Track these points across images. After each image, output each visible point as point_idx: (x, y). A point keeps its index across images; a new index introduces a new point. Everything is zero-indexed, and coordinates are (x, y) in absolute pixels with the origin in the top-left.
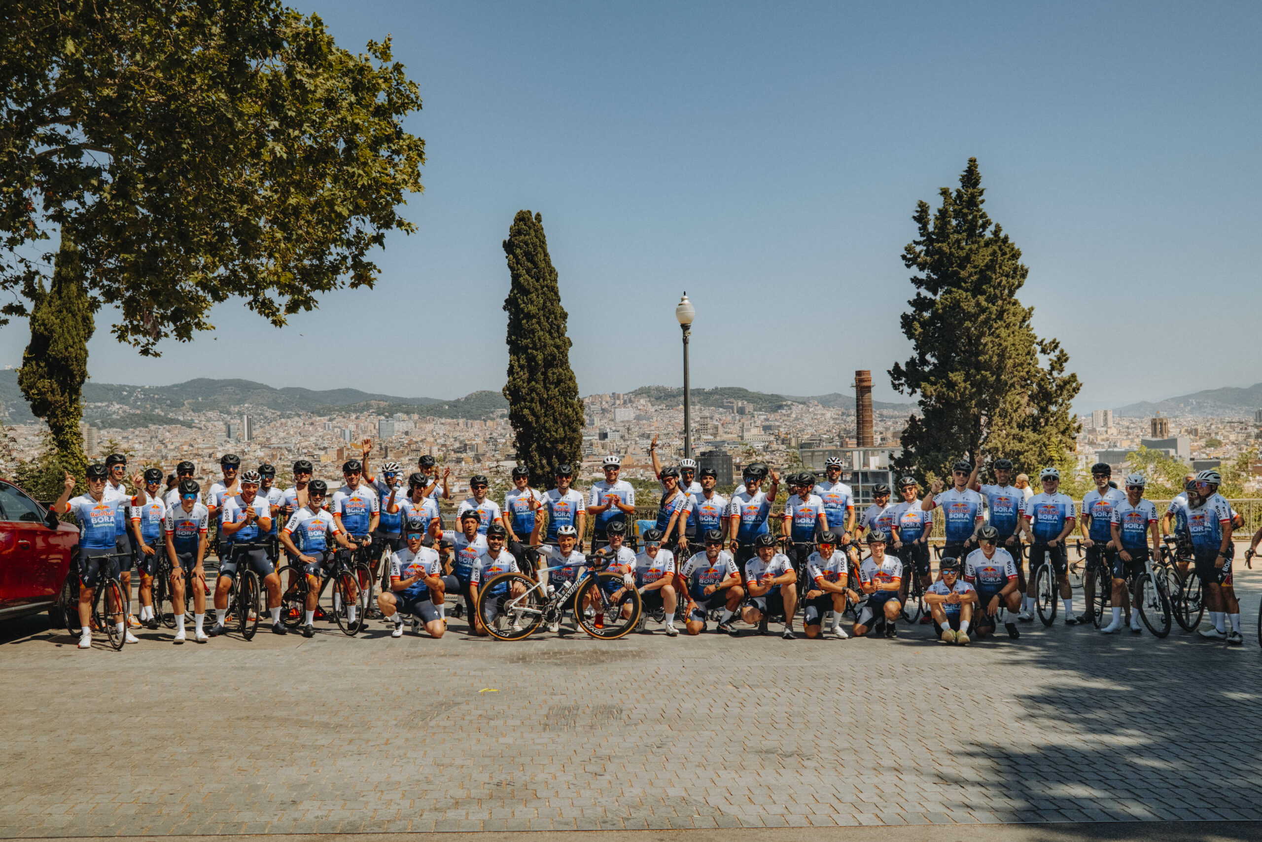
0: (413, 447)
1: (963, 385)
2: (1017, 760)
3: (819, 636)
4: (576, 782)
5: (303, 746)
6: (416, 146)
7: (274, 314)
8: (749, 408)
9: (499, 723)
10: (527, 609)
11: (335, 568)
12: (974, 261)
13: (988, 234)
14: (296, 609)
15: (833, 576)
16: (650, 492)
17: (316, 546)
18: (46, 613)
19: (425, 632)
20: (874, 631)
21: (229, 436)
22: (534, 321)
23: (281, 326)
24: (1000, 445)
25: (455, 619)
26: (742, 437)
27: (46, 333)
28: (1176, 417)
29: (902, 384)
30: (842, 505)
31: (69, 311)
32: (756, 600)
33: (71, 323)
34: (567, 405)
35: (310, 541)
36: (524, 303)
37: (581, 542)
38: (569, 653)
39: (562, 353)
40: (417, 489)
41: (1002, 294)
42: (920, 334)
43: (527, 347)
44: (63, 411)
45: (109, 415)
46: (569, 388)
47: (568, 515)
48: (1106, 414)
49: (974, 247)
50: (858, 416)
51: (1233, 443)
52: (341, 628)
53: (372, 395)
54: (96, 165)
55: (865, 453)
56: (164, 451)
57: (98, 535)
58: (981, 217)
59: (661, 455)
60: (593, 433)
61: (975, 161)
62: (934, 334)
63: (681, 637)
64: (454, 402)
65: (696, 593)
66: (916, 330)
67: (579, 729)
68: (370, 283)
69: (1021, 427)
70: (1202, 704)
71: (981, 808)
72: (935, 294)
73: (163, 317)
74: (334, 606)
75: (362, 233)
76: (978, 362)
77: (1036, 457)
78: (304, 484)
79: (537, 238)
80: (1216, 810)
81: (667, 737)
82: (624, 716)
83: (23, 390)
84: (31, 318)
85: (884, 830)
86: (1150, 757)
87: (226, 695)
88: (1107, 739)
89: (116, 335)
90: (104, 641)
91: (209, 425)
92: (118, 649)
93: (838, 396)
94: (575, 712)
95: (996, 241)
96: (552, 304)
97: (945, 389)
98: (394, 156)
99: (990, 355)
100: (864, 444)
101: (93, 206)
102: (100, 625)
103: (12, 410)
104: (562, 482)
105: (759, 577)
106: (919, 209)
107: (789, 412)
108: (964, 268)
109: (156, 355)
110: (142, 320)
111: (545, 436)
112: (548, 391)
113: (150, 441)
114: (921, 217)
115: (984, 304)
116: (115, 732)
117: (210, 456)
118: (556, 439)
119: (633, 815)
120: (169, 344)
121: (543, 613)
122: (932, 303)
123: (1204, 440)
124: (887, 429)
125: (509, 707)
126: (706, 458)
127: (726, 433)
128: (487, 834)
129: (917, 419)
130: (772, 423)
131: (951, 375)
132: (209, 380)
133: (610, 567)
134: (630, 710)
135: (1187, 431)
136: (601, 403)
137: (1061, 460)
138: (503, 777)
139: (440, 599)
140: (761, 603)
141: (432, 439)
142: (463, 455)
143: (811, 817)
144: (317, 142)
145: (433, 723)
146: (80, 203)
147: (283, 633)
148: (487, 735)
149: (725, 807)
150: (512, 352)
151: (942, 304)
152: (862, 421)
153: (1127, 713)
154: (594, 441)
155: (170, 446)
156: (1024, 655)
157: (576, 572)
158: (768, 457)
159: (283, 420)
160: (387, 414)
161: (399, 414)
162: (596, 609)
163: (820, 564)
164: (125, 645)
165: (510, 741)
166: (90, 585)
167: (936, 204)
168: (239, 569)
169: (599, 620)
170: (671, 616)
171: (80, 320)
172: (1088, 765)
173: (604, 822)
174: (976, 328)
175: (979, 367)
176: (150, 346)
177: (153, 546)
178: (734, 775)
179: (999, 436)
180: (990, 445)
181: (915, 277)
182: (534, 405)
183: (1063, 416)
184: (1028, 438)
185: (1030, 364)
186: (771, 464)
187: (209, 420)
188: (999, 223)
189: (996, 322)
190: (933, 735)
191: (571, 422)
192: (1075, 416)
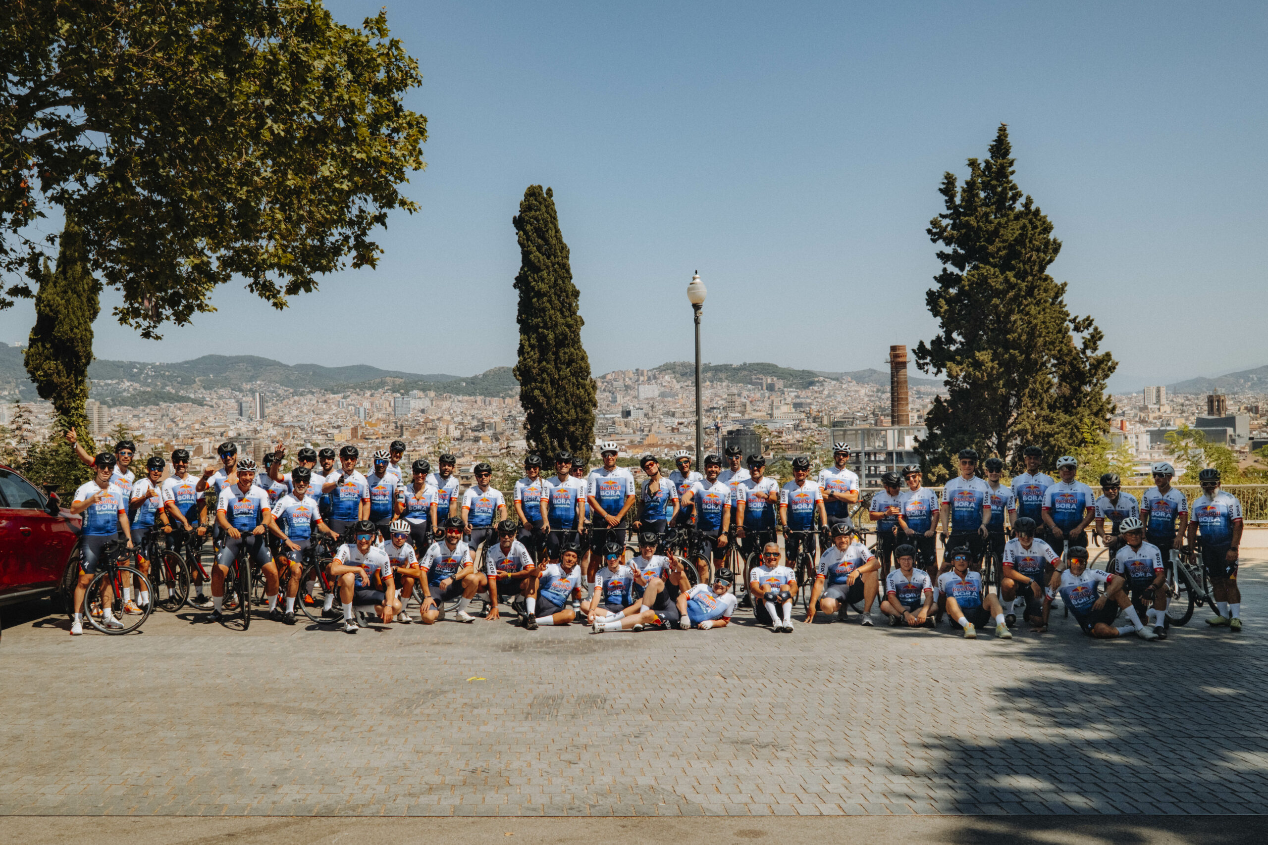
0: (430, 425)
1: (990, 364)
4: (549, 770)
5: (289, 732)
6: (418, 123)
7: (274, 296)
8: (779, 384)
9: (482, 711)
12: (1002, 235)
13: (1019, 207)
17: (301, 533)
18: (48, 598)
21: (241, 415)
22: (545, 299)
23: (281, 308)
24: (1028, 427)
26: (771, 415)
27: (51, 314)
28: (1234, 394)
29: (927, 364)
31: (74, 291)
33: (76, 304)
34: (579, 386)
35: (295, 528)
36: (535, 281)
38: (562, 642)
39: (574, 332)
41: (1032, 270)
42: (946, 311)
43: (538, 326)
44: (69, 393)
45: (119, 393)
46: (581, 368)
47: (568, 502)
48: (1158, 390)
49: (1003, 220)
50: (892, 394)
53: (388, 372)
54: (93, 148)
55: (900, 432)
56: (175, 430)
57: (101, 522)
58: (1012, 188)
59: (687, 434)
60: (616, 411)
61: (1005, 129)
62: (961, 311)
64: (471, 378)
66: (941, 307)
67: (560, 718)
68: (372, 263)
69: (1052, 408)
72: (962, 269)
73: (163, 300)
75: (364, 212)
76: (1007, 340)
77: (1067, 439)
79: (548, 213)
80: (1180, 804)
81: (647, 727)
82: (607, 706)
83: (29, 372)
84: (37, 299)
85: (844, 819)
87: (219, 681)
89: (118, 317)
91: (221, 403)
93: (873, 372)
94: (559, 701)
95: (1027, 214)
96: (564, 282)
97: (971, 369)
98: (394, 135)
99: (1019, 333)
100: (899, 423)
101: (95, 187)
103: (22, 388)
106: (946, 181)
107: (821, 389)
108: (992, 243)
109: (158, 338)
111: (556, 417)
112: (559, 371)
113: (161, 419)
114: (948, 189)
115: (1013, 280)
116: (110, 716)
117: (222, 435)
118: (567, 420)
119: (600, 803)
120: (167, 327)
122: (959, 279)
124: (923, 406)
125: (494, 696)
127: (754, 410)
128: (456, 819)
129: (943, 399)
130: (803, 400)
131: (977, 354)
132: (220, 356)
134: (614, 699)
135: (1246, 408)
136: (624, 380)
137: (1094, 443)
138: (479, 764)
141: (449, 418)
142: (481, 434)
143: (773, 807)
144: (315, 121)
145: (418, 711)
146: (82, 184)
148: (469, 723)
149: (692, 796)
150: (522, 331)
151: (969, 280)
152: (897, 399)
153: (1099, 707)
154: (617, 419)
155: (181, 425)
158: (798, 436)
159: (296, 398)
160: (402, 391)
161: (415, 392)
165: (490, 728)
167: (963, 176)
171: (85, 300)
173: (571, 809)
174: (1004, 306)
175: (1007, 345)
176: (151, 329)
178: (706, 764)
179: (1028, 417)
180: (1019, 426)
181: (941, 252)
182: (545, 385)
183: (1096, 397)
184: (1059, 419)
185: (1062, 342)
186: (801, 444)
187: (220, 398)
188: (1030, 195)
189: (1026, 299)
190: (913, 727)
191: (582, 403)
192: (1110, 396)
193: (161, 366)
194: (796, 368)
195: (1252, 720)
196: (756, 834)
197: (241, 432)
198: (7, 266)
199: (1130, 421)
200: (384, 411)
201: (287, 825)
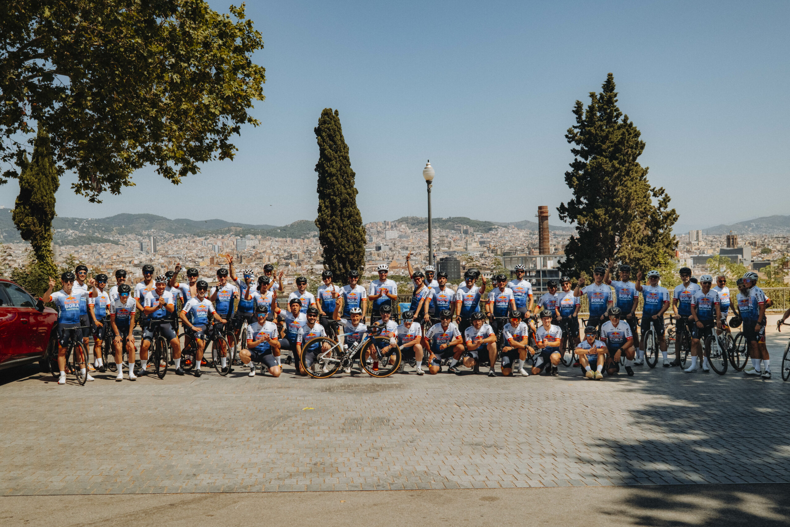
0: (258, 256)
1: (604, 217)
2: (627, 449)
3: (511, 375)
4: (361, 463)
5: (198, 442)
6: (260, 71)
7: (172, 177)
8: (471, 230)
9: (315, 428)
10: (331, 359)
11: (214, 334)
12: (611, 139)
13: (620, 121)
14: (189, 359)
15: (519, 338)
16: (408, 284)
17: (202, 321)
18: (37, 363)
19: (268, 374)
20: (544, 371)
21: (142, 250)
22: (334, 178)
23: (177, 184)
24: (627, 254)
25: (287, 365)
26: (466, 249)
27: (29, 188)
28: (742, 234)
29: (565, 217)
30: (525, 294)
31: (44, 174)
32: (472, 353)
33: (45, 181)
34: (355, 231)
35: (198, 318)
36: (328, 167)
37: (364, 318)
38: (357, 386)
39: (352, 198)
40: (263, 286)
41: (628, 159)
42: (577, 184)
43: (330, 194)
44: (41, 237)
45: (66, 237)
46: (357, 220)
47: (356, 301)
48: (698, 233)
49: (611, 130)
50: (540, 235)
51: (779, 251)
52: (218, 371)
53: (232, 223)
54: (62, 86)
55: (544, 258)
56: (101, 260)
57: (69, 315)
58: (616, 110)
59: (415, 260)
60: (372, 246)
61: (612, 75)
62: (585, 184)
63: (426, 376)
64: (284, 227)
65: (435, 348)
66: (574, 182)
67: (363, 431)
68: (231, 157)
69: (640, 243)
70: (741, 415)
71: (603, 477)
72: (586, 159)
73: (104, 179)
74: (213, 358)
75: (226, 125)
76: (614, 202)
77: (650, 262)
78: (194, 283)
79: (336, 125)
80: (743, 477)
81: (417, 436)
82: (391, 424)
83: (15, 223)
84: (20, 179)
85: (544, 490)
86: (706, 447)
87: (150, 412)
88: (682, 436)
89: (74, 190)
90: (74, 380)
91: (129, 243)
92: (83, 384)
93: (527, 222)
94: (361, 421)
95: (625, 126)
96: (345, 167)
97: (592, 220)
98: (246, 78)
99: (621, 198)
100: (543, 253)
101: (59, 109)
102: (71, 370)
103: (5, 234)
104: (352, 281)
105: (473, 338)
106: (576, 106)
107: (496, 232)
108: (604, 143)
109: (99, 202)
110: (90, 180)
111: (341, 250)
112: (343, 222)
113: (92, 253)
114: (578, 111)
115: (617, 165)
116: (86, 434)
117: (130, 263)
118: (349, 252)
119: (396, 482)
120: (106, 195)
121: (341, 362)
122: (585, 165)
123: (760, 249)
124: (558, 243)
125: (321, 419)
126: (444, 263)
127: (456, 246)
128: (309, 493)
129: (575, 238)
130: (485, 240)
131: (596, 210)
132: (129, 215)
133: (383, 333)
134: (394, 420)
135: (749, 243)
136: (377, 228)
137: (665, 264)
138: (318, 460)
139: (278, 353)
140: (475, 355)
141: (270, 251)
142: (290, 261)
143: (501, 482)
144: (198, 69)
145: (275, 428)
146: (51, 108)
147: (182, 374)
148: (308, 435)
149: (450, 477)
150: (320, 197)
151: (591, 166)
152: (542, 239)
153: (695, 421)
154: (373, 252)
155: (105, 257)
156: (635, 386)
157: (362, 336)
158: (482, 261)
159: (176, 239)
160: (241, 235)
161: (249, 235)
162: (374, 359)
163: (511, 331)
164: (86, 382)
165: (321, 438)
166: (65, 345)
167: (587, 103)
168: (154, 335)
169: (376, 366)
170: (420, 363)
171: (50, 179)
172: (669, 452)
173: (378, 486)
174: (612, 181)
175: (614, 205)
176: (95, 197)
177: (101, 321)
178: (456, 458)
179: (626, 248)
180: (621, 254)
181: (574, 149)
182: (334, 230)
183: (667, 236)
184: (645, 250)
185: (646, 203)
186: (484, 266)
187: (129, 240)
188: (627, 114)
189: (625, 177)
190: (577, 434)
191: (357, 242)
192: (675, 236)
193: (92, 220)
194: (481, 220)
195: (777, 427)
196: (492, 499)
197: (142, 261)
198: (3, 158)
199: (681, 251)
200: (230, 248)
201: (206, 498)
